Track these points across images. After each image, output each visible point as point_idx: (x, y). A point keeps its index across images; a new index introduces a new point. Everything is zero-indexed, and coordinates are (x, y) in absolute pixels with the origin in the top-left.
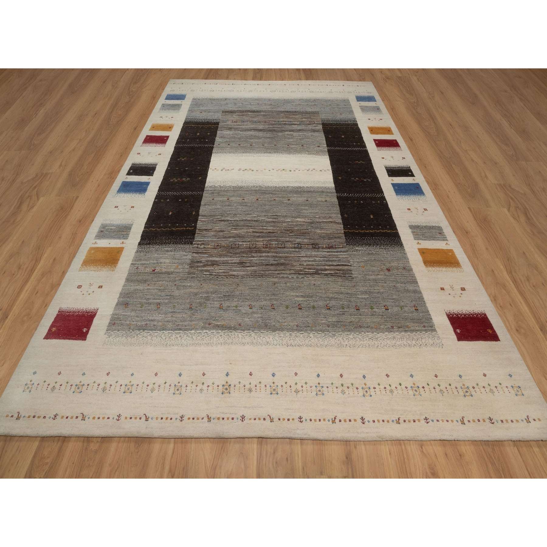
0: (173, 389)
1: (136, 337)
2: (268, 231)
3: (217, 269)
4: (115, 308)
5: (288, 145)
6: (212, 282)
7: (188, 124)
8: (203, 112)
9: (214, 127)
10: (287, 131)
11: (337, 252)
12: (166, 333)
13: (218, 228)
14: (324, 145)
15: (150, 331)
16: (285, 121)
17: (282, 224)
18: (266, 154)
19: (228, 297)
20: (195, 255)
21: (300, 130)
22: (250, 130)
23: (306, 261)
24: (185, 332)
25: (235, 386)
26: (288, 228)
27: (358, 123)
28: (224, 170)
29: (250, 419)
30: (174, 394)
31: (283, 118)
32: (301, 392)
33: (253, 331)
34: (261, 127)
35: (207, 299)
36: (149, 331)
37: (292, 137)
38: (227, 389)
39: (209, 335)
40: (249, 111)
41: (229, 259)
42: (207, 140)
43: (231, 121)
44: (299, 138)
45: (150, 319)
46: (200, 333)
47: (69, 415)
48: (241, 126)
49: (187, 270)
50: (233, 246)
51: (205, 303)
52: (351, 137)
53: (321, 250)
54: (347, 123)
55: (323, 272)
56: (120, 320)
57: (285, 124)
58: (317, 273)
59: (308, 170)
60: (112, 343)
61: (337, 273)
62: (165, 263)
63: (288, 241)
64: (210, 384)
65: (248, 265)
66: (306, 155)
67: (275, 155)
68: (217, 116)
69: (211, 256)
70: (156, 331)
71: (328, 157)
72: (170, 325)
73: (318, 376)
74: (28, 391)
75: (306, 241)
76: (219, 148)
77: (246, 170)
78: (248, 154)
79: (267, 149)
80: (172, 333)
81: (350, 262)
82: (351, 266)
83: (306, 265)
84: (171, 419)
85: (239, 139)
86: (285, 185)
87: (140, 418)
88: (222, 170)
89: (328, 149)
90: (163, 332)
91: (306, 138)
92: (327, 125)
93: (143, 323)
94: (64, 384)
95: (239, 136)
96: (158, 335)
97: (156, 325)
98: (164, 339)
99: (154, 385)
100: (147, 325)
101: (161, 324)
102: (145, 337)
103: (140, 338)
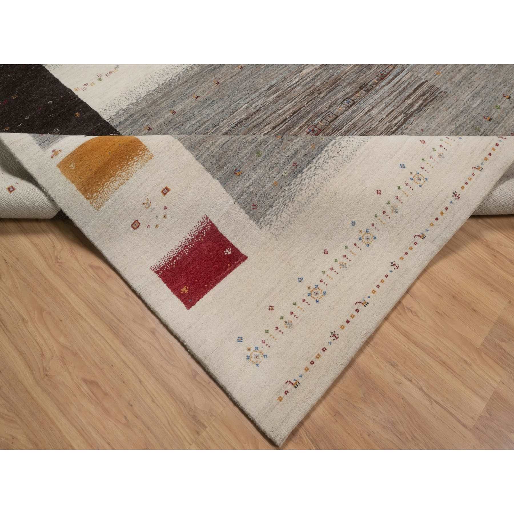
0: (414, 183)
1: (303, 188)
2: (290, 112)
4: (228, 190)
11: (395, 77)
15: (310, 165)
17: (295, 92)
23: (380, 112)
26: (309, 91)
36: (308, 167)
45: (290, 156)
53: (377, 87)
55: (413, 110)
56: (256, 194)
60: (284, 225)
61: (426, 100)
63: (330, 106)
70: (317, 158)
75: (348, 89)
81: (420, 77)
82: (427, 81)
83: (387, 116)
93: (289, 167)
96: (324, 160)
97: (306, 153)
98: (338, 155)
99: (390, 204)
100: (296, 163)
101: (310, 147)
102: (313, 177)
103: (309, 183)
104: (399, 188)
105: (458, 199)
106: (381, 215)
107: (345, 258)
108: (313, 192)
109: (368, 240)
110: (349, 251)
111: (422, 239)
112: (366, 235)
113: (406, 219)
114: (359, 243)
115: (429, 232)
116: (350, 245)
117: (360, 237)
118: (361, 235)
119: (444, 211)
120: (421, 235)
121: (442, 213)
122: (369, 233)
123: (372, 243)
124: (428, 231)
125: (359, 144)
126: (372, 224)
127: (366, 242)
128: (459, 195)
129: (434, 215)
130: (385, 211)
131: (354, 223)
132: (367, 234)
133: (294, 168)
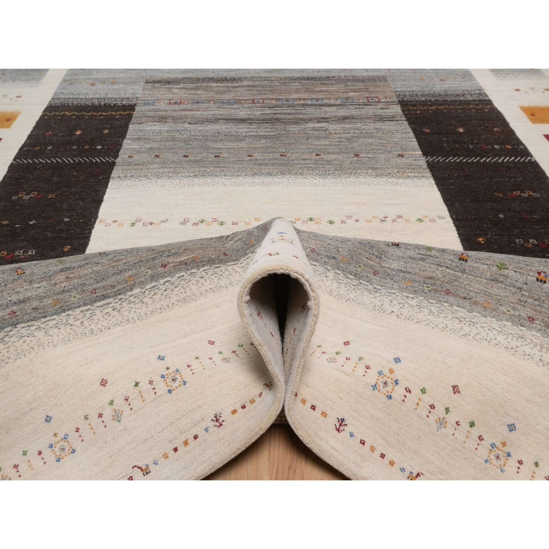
0: (163, 384)
5: (317, 155)
7: (57, 111)
8: (98, 84)
9: (121, 115)
10: (311, 120)
12: (74, 314)
14: (415, 150)
15: (34, 322)
16: (304, 99)
18: (257, 179)
21: (345, 118)
22: (216, 120)
24: (120, 297)
27: (491, 97)
28: (139, 225)
31: (297, 91)
34: (242, 113)
36: (29, 324)
37: (328, 135)
39: (176, 284)
40: (212, 79)
42: (99, 147)
43: (166, 101)
44: (343, 136)
46: (154, 287)
48: (191, 113)
52: (483, 130)
54: (462, 98)
57: (303, 105)
59: (382, 221)
66: (369, 180)
67: (284, 180)
68: (132, 91)
70: (48, 319)
71: (433, 182)
76: (129, 164)
77: (202, 221)
78: (209, 180)
79: (261, 164)
80: (89, 310)
85: (185, 141)
88: (133, 224)
89: (427, 162)
90: (69, 315)
91: (365, 137)
92: (413, 105)
95: (185, 136)
96: (57, 324)
97: (39, 307)
98: (80, 325)
99: (112, 405)
100: (15, 313)
101: (50, 302)
102: (26, 337)
103: (14, 344)
104: (137, 384)
105: (219, 427)
106: (94, 419)
107: (15, 470)
108: (11, 356)
109: (62, 452)
110: (27, 460)
111: (144, 474)
112: (62, 443)
113: (129, 436)
114: (47, 453)
115: (157, 467)
116: (33, 451)
117: (52, 443)
118: (54, 440)
119: (191, 441)
120: (144, 467)
121: (186, 443)
122: (68, 442)
123: (66, 459)
124: (157, 464)
125: (119, 323)
126: (77, 428)
127: (58, 453)
128: (223, 421)
129: (173, 442)
130: (102, 414)
131: (49, 418)
132: (65, 441)
133: (7, 317)
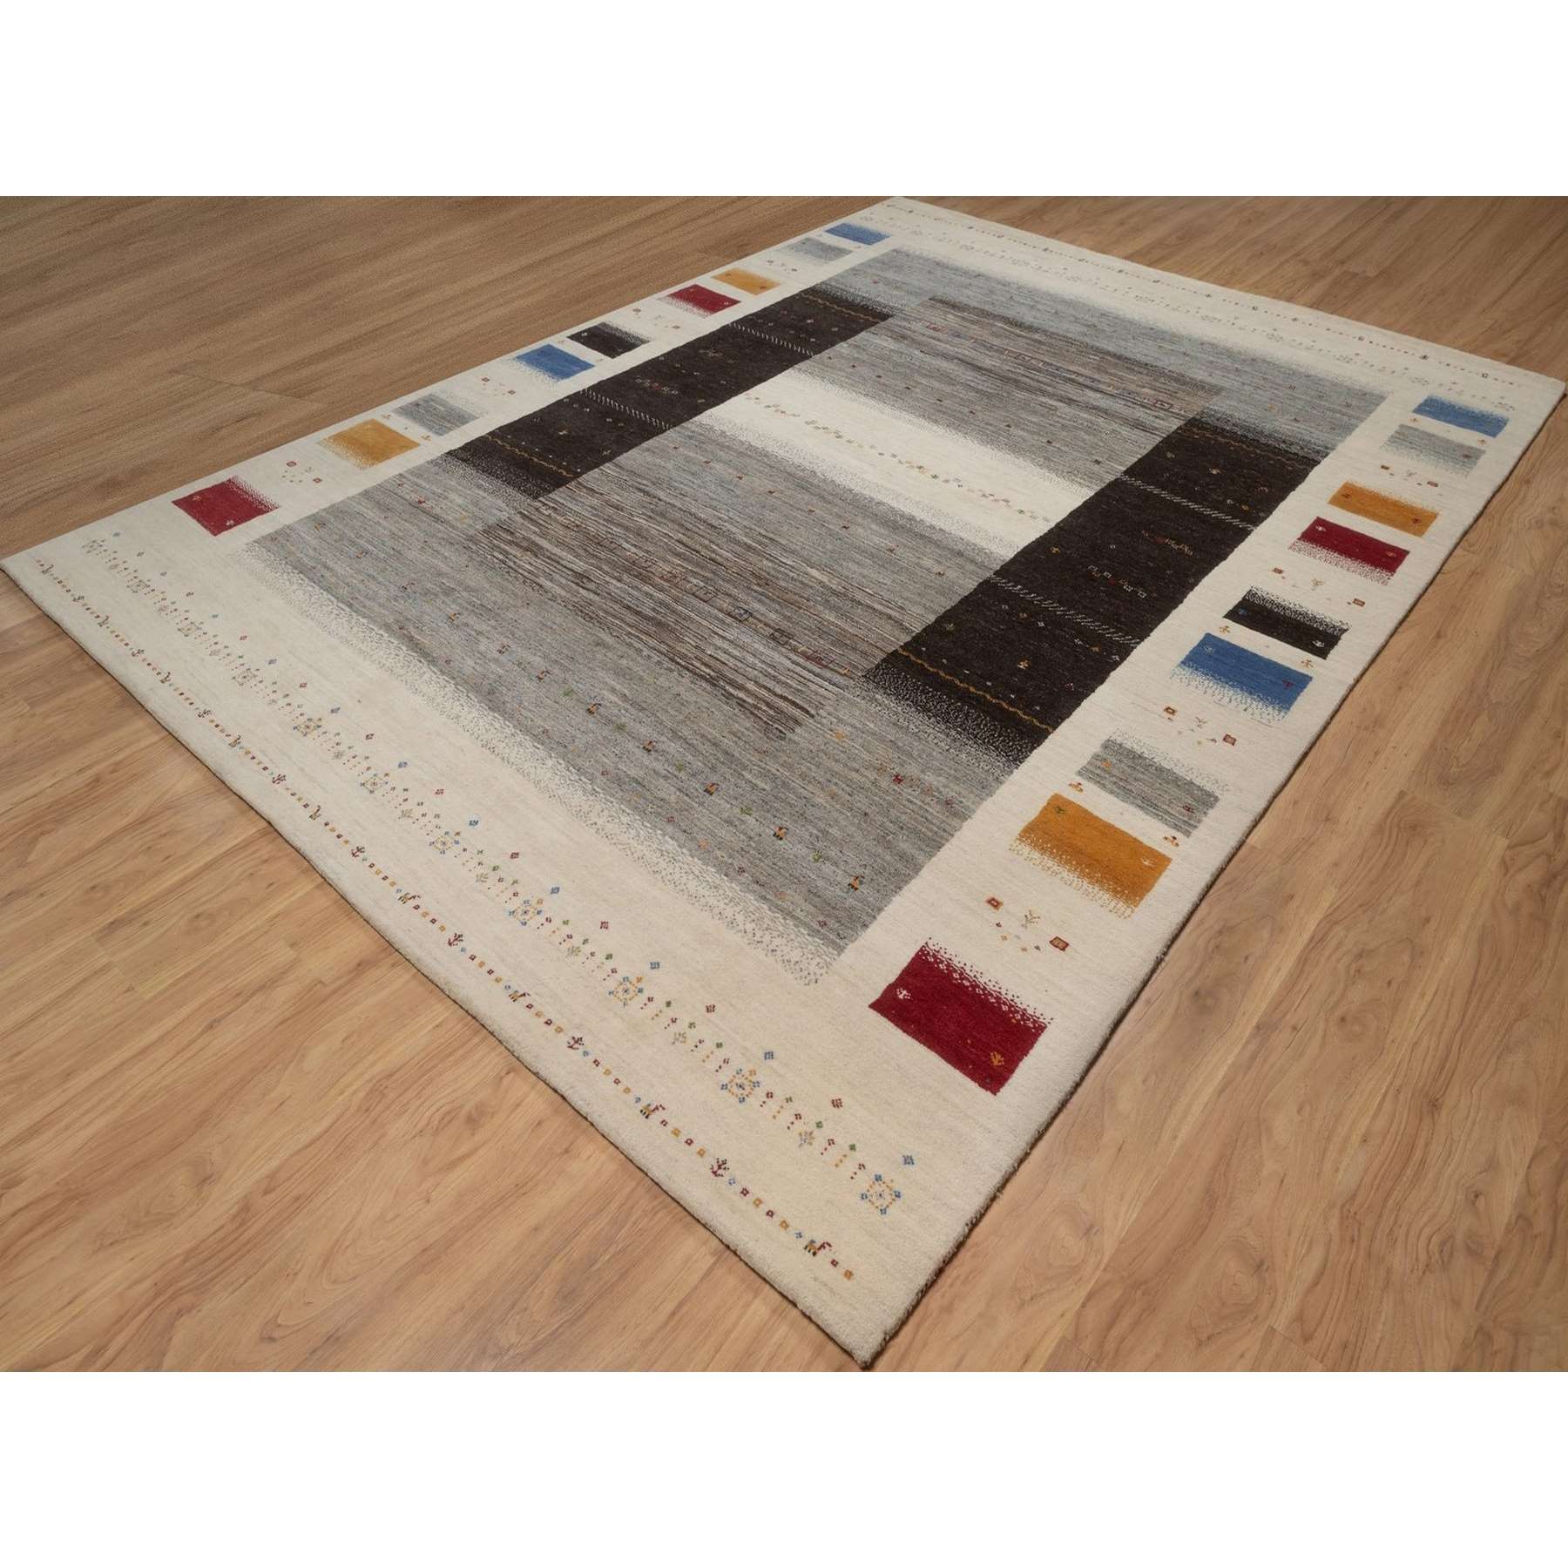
3: (525, 561)
5: (1008, 425)
6: (490, 573)
7: (812, 295)
8: (881, 284)
9: (867, 320)
10: (1052, 395)
12: (325, 596)
13: (618, 498)
16: (1080, 375)
19: (484, 611)
20: (518, 518)
21: (1096, 408)
22: (952, 358)
24: (353, 614)
25: (325, 733)
27: (1326, 461)
28: (772, 408)
29: (288, 789)
30: (234, 678)
31: (1084, 364)
32: (411, 821)
33: (456, 684)
34: (987, 362)
35: (448, 592)
37: (1049, 413)
38: (309, 727)
39: (381, 641)
41: (570, 557)
42: (813, 340)
43: (926, 323)
44: (1065, 421)
46: (372, 629)
47: (94, 608)
48: (938, 343)
49: (472, 532)
50: (606, 543)
51: (436, 595)
52: (1245, 482)
54: (1282, 446)
57: (1070, 380)
58: (712, 681)
59: (984, 496)
62: (451, 502)
64: (295, 704)
65: (592, 586)
68: (904, 302)
69: (543, 535)
71: (1092, 494)
72: (344, 591)
73: (474, 823)
74: (87, 549)
76: (822, 363)
84: (191, 704)
85: (896, 364)
86: (879, 497)
87: (159, 673)
88: (768, 407)
89: (1116, 479)
91: (1087, 432)
92: (1201, 429)
94: (131, 570)
95: (902, 360)
